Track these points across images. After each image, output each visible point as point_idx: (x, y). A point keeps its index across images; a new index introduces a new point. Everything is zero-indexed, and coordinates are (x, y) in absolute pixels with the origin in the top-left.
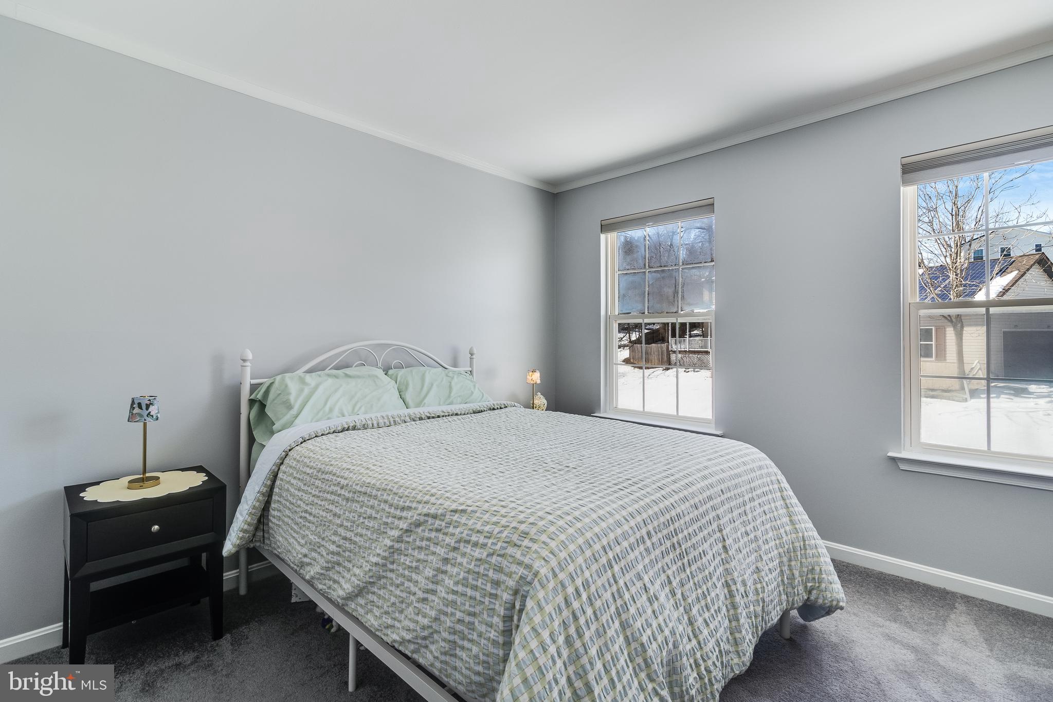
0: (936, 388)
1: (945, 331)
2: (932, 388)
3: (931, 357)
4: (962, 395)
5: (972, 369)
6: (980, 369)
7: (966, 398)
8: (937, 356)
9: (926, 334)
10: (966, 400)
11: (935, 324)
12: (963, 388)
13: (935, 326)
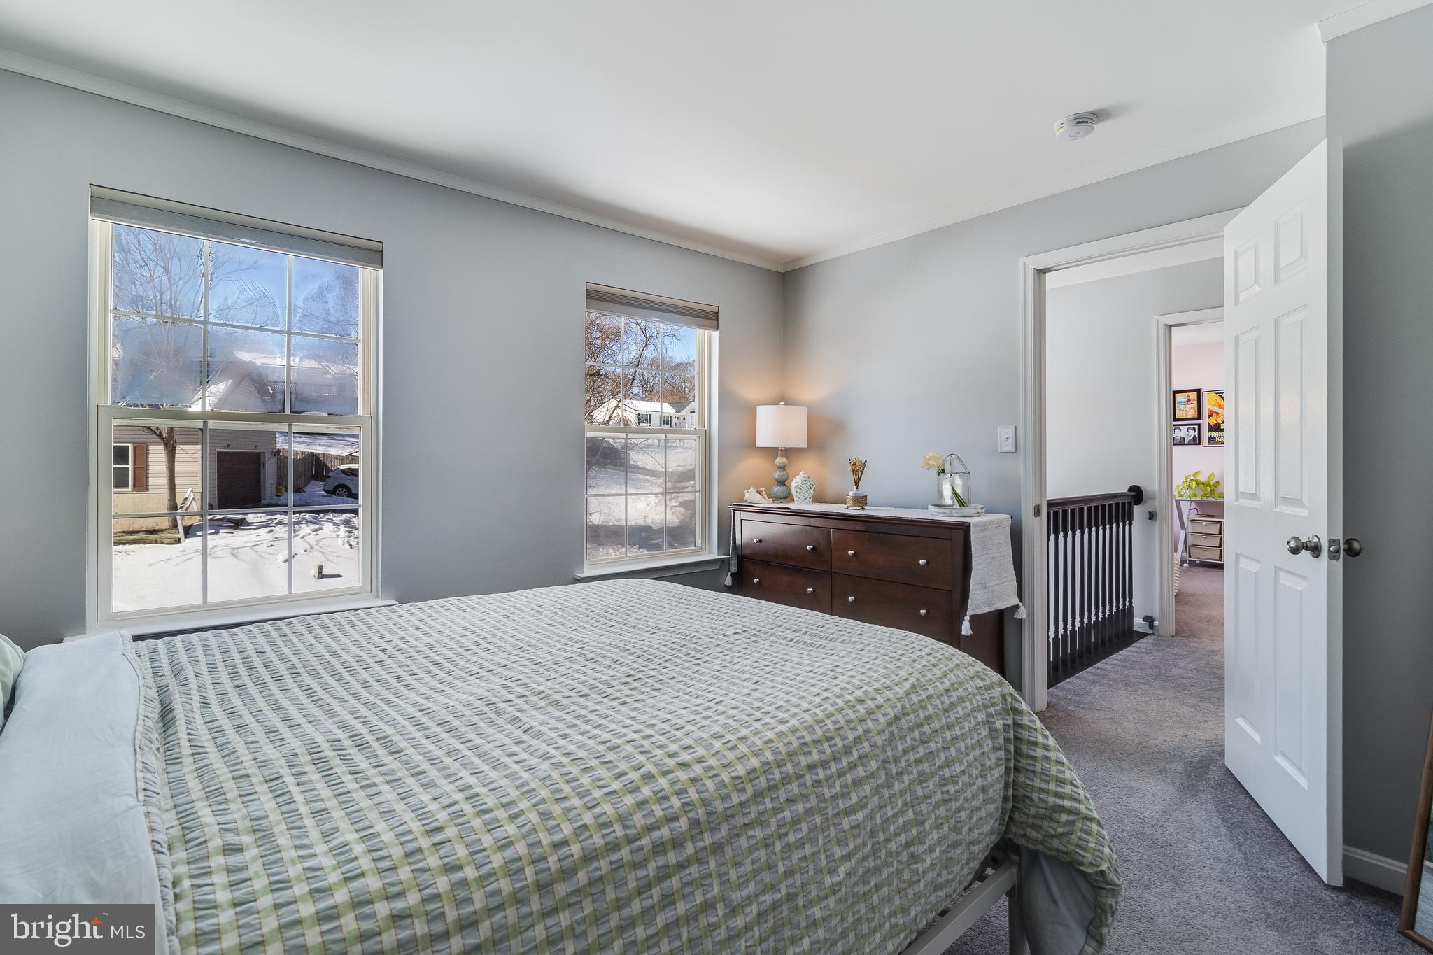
0: (136, 529)
1: (147, 450)
2: (130, 529)
3: (127, 486)
4: (174, 536)
5: (186, 499)
6: (194, 499)
7: (179, 539)
8: (134, 486)
9: (121, 455)
10: (179, 541)
11: (133, 440)
12: (175, 526)
13: (134, 443)
